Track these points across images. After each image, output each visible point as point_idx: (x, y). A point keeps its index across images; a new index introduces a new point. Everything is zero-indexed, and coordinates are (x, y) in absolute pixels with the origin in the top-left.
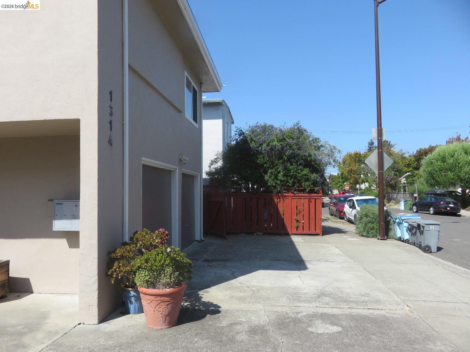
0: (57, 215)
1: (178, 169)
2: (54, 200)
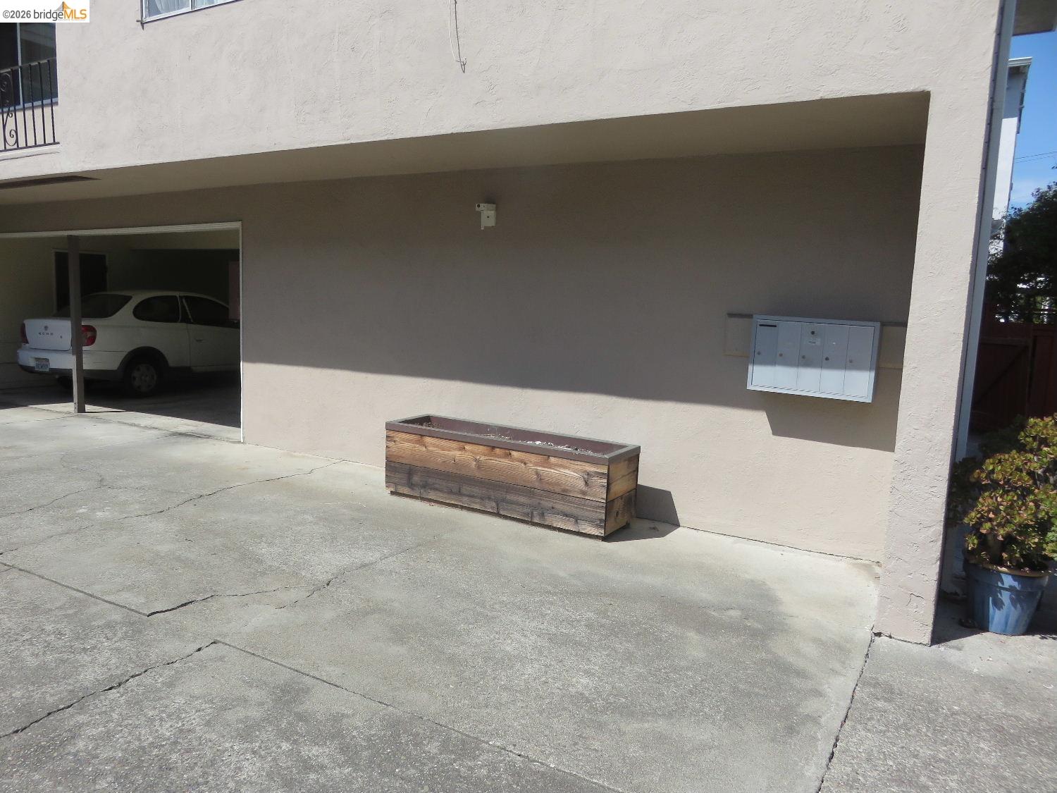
0: (759, 353)
2: (754, 316)
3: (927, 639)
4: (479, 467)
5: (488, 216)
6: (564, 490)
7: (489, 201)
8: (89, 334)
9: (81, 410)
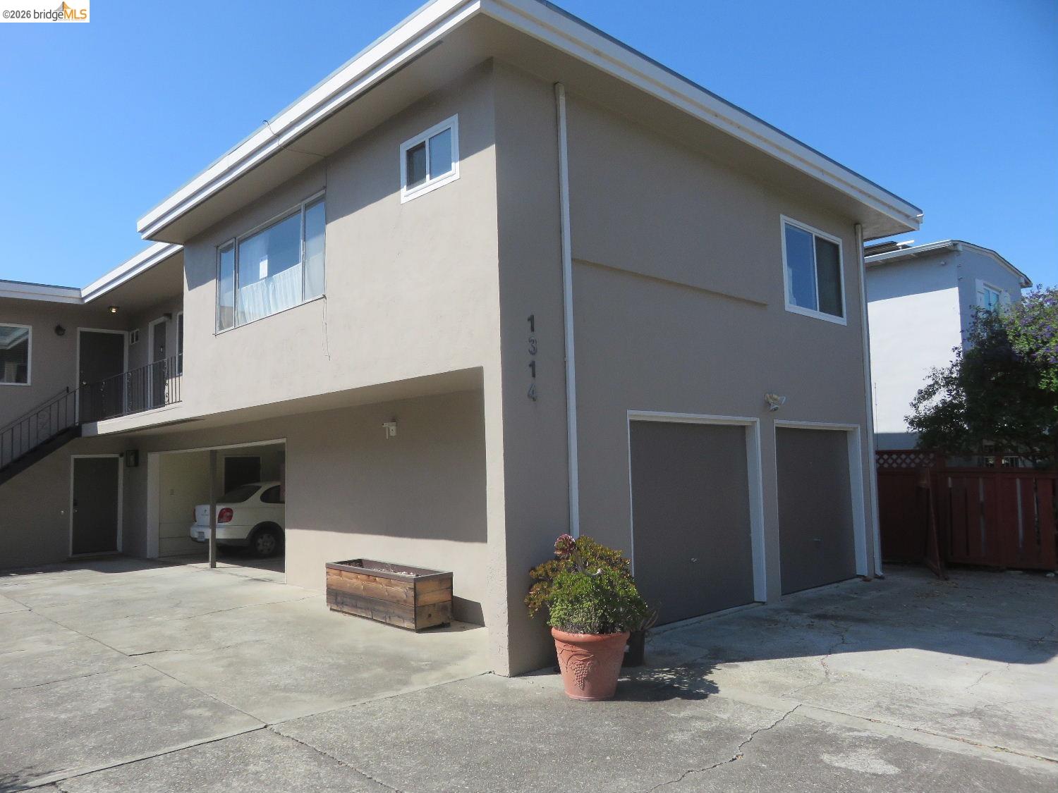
1: (758, 423)
3: (507, 673)
4: (364, 589)
5: (392, 429)
6: (398, 601)
7: (394, 420)
8: (228, 514)
9: (213, 566)
